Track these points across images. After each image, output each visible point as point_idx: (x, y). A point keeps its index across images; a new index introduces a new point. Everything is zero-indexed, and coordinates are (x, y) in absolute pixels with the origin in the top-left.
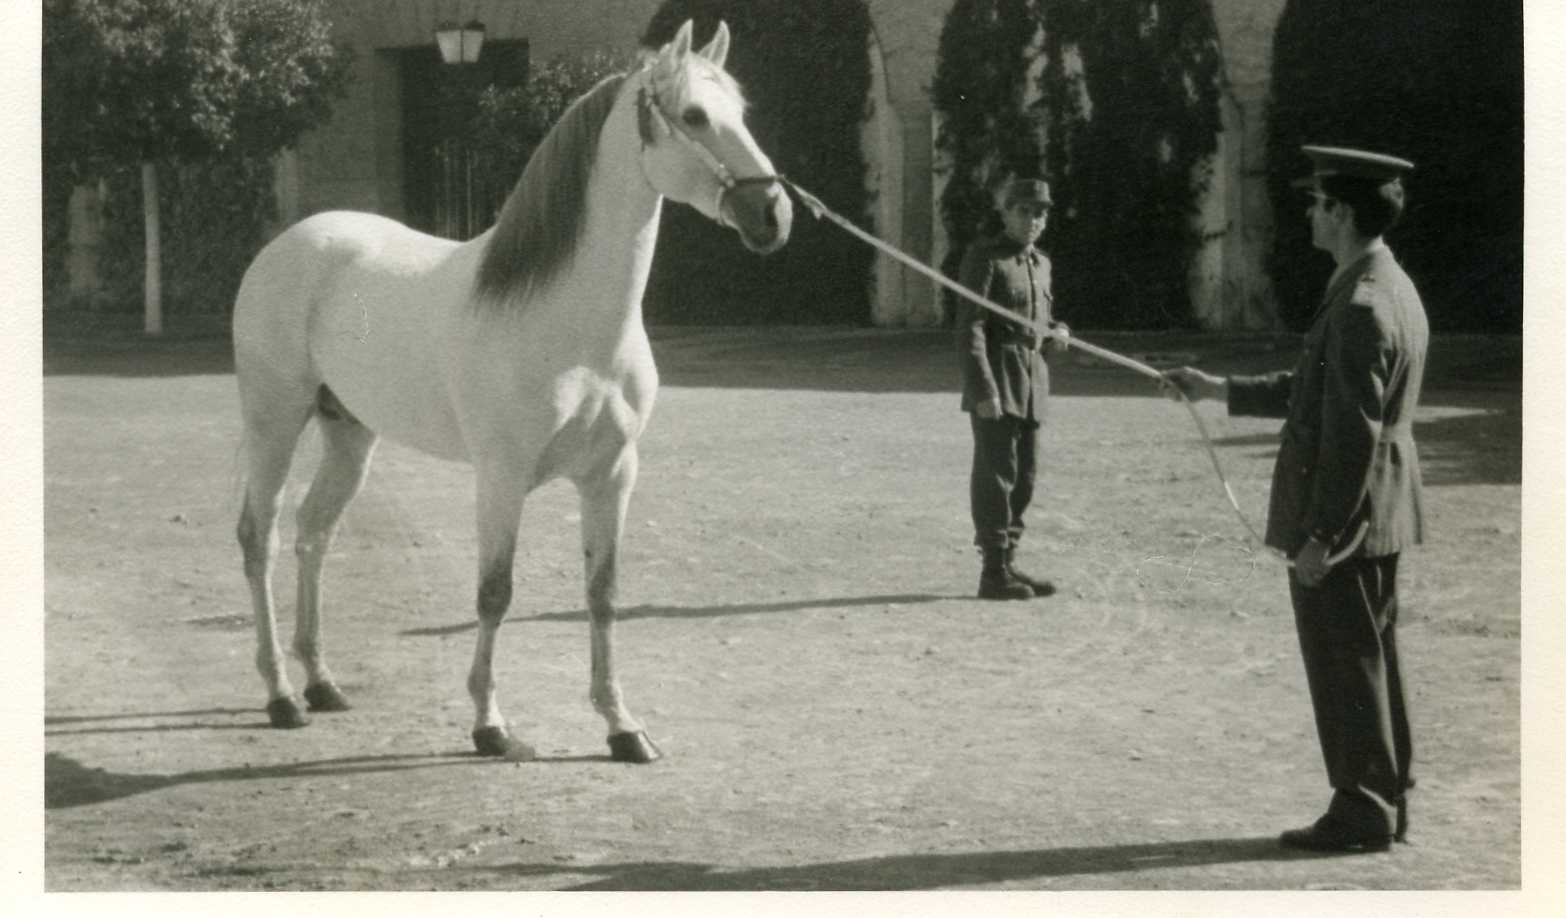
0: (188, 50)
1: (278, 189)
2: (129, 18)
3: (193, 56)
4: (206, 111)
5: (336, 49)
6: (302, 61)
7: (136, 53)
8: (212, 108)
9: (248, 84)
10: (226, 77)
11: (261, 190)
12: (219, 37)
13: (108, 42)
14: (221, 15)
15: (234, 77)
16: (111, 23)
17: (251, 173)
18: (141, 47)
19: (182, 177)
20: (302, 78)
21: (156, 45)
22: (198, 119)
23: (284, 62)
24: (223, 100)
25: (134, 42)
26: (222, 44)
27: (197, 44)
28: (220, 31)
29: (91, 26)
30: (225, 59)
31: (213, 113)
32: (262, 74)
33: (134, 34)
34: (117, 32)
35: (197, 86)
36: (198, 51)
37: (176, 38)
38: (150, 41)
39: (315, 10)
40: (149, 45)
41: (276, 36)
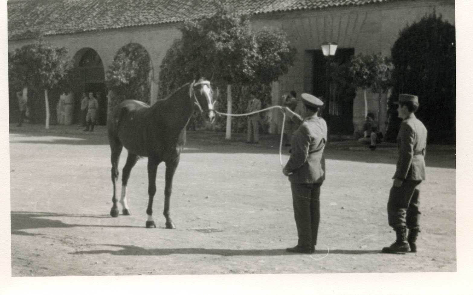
0: (242, 49)
1: (272, 94)
2: (224, 39)
3: (244, 51)
4: (247, 69)
5: (290, 49)
6: (279, 54)
7: (226, 50)
8: (250, 68)
9: (262, 60)
10: (255, 58)
11: (267, 94)
12: (252, 45)
13: (217, 46)
14: (253, 39)
15: (257, 58)
16: (219, 40)
17: (264, 89)
18: (228, 48)
19: (242, 90)
20: (278, 58)
21: (232, 48)
22: (245, 71)
23: (273, 54)
24: (253, 65)
25: (225, 46)
26: (254, 47)
27: (245, 47)
28: (253, 43)
29: (212, 41)
30: (255, 52)
31: (249, 69)
32: (266, 57)
33: (225, 44)
34: (220, 43)
35: (245, 60)
36: (246, 50)
37: (238, 46)
38: (230, 46)
39: (285, 37)
40: (230, 47)
41: (272, 45)
